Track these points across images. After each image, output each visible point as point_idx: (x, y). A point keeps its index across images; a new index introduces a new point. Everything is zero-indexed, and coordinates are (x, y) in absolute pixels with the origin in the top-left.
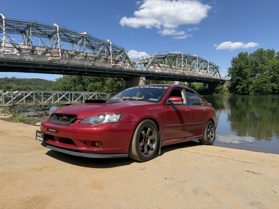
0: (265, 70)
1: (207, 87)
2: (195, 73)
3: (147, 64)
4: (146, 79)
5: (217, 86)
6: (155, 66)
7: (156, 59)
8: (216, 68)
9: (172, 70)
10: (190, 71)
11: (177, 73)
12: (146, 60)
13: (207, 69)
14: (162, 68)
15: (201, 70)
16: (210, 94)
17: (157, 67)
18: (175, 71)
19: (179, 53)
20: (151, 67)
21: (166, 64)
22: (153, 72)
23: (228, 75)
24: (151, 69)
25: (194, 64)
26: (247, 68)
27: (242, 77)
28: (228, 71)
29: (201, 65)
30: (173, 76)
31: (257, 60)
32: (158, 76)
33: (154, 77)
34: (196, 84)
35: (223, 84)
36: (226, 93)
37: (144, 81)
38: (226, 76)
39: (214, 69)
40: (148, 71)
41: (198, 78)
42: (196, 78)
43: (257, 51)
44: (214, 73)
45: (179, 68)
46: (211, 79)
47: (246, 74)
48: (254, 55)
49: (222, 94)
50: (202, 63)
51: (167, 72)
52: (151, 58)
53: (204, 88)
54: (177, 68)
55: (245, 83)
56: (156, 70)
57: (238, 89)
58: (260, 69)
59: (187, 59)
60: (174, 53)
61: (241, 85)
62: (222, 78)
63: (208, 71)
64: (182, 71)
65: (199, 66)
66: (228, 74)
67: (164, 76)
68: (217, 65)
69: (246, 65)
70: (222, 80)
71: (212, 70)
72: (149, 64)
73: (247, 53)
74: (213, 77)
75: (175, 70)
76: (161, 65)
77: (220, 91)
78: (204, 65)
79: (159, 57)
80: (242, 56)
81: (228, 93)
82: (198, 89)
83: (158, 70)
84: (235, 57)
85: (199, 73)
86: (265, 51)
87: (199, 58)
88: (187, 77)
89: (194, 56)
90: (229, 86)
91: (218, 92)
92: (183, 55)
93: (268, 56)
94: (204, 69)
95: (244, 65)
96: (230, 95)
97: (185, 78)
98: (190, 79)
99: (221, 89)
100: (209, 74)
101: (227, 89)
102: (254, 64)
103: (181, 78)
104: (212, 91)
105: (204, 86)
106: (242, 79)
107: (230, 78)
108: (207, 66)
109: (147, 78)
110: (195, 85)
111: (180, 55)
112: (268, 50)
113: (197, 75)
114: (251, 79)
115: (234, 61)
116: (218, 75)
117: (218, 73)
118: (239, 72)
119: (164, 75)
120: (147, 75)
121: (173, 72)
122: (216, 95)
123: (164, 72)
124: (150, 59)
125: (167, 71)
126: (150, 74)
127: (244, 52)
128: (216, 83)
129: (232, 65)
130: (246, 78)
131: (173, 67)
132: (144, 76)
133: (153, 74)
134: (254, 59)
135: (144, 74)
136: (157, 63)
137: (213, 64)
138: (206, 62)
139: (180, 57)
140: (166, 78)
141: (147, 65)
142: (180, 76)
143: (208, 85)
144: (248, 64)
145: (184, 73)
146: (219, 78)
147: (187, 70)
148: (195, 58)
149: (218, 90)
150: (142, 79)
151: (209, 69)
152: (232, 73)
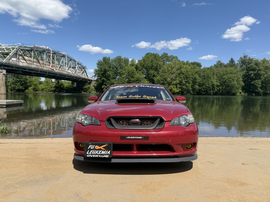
0: (123, 74)
1: (75, 85)
2: (65, 71)
3: (7, 54)
4: (6, 72)
5: (85, 85)
6: (19, 58)
7: (20, 50)
8: (83, 68)
9: (40, 65)
10: (59, 68)
11: (45, 69)
12: (6, 50)
13: (75, 68)
14: (28, 62)
15: (70, 69)
16: (79, 92)
17: (21, 60)
18: (44, 67)
19: (47, 48)
20: (13, 59)
21: (32, 57)
22: (16, 65)
23: (95, 76)
24: (14, 61)
25: (63, 62)
26: (110, 71)
27: (106, 78)
28: (94, 72)
29: (70, 64)
30: (41, 71)
31: (117, 65)
32: (23, 70)
33: (17, 71)
34: (64, 81)
35: (90, 83)
36: (93, 92)
37: (4, 74)
38: (93, 77)
39: (82, 69)
40: (9, 63)
41: (68, 76)
42: (66, 76)
43: (117, 58)
44: (82, 72)
45: (47, 63)
46: (80, 78)
47: (109, 76)
48: (115, 61)
49: (90, 93)
50: (70, 62)
51: (34, 67)
52: (13, 49)
53: (72, 86)
54: (45, 64)
55: (109, 84)
56: (20, 63)
57: (103, 89)
58: (120, 73)
59: (56, 56)
60: (42, 47)
61: (106, 85)
62: (89, 78)
63: (76, 70)
64: (51, 67)
65: (68, 65)
66: (94, 74)
67: (30, 71)
68: (84, 65)
69: (109, 68)
70: (89, 80)
71: (80, 69)
72: (10, 54)
73: (109, 58)
74: (81, 76)
75: (43, 65)
76: (26, 58)
77: (88, 90)
78: (72, 64)
79: (24, 48)
80: (106, 60)
81: (95, 92)
82: (67, 87)
83: (22, 63)
84: (100, 60)
85: (69, 71)
86: (122, 59)
87: (68, 56)
88: (56, 74)
89: (63, 54)
90: (95, 85)
91: (86, 90)
92: (51, 50)
93: (125, 63)
94: (73, 68)
95: (107, 68)
96: (97, 93)
97: (54, 75)
98: (59, 76)
99: (89, 88)
100: (78, 73)
101: (93, 88)
102: (115, 69)
103: (50, 74)
104: (81, 90)
105: (72, 84)
106: (106, 80)
107: (96, 79)
108: (76, 65)
109: (8, 71)
110: (63, 83)
111: (48, 50)
112: (125, 58)
113: (66, 73)
114: (113, 80)
115: (99, 64)
116: (86, 75)
117: (85, 73)
118: (103, 73)
119: (31, 69)
120: (9, 68)
121: (40, 67)
122: (84, 93)
123: (30, 66)
124: (11, 49)
125: (34, 65)
126: (12, 67)
127: (107, 57)
128: (83, 82)
129: (98, 67)
130: (109, 80)
131: (41, 61)
132: (4, 69)
133: (16, 67)
134: (115, 64)
135: (4, 66)
136: (21, 55)
137: (81, 64)
138: (74, 61)
139: (48, 53)
140: (33, 73)
141: (8, 56)
142: (49, 73)
143: (76, 83)
144: (110, 68)
145: (53, 70)
146: (86, 77)
147: (56, 67)
148: (64, 56)
149: (86, 89)
150: (2, 72)
151: (78, 68)
152: (98, 74)
